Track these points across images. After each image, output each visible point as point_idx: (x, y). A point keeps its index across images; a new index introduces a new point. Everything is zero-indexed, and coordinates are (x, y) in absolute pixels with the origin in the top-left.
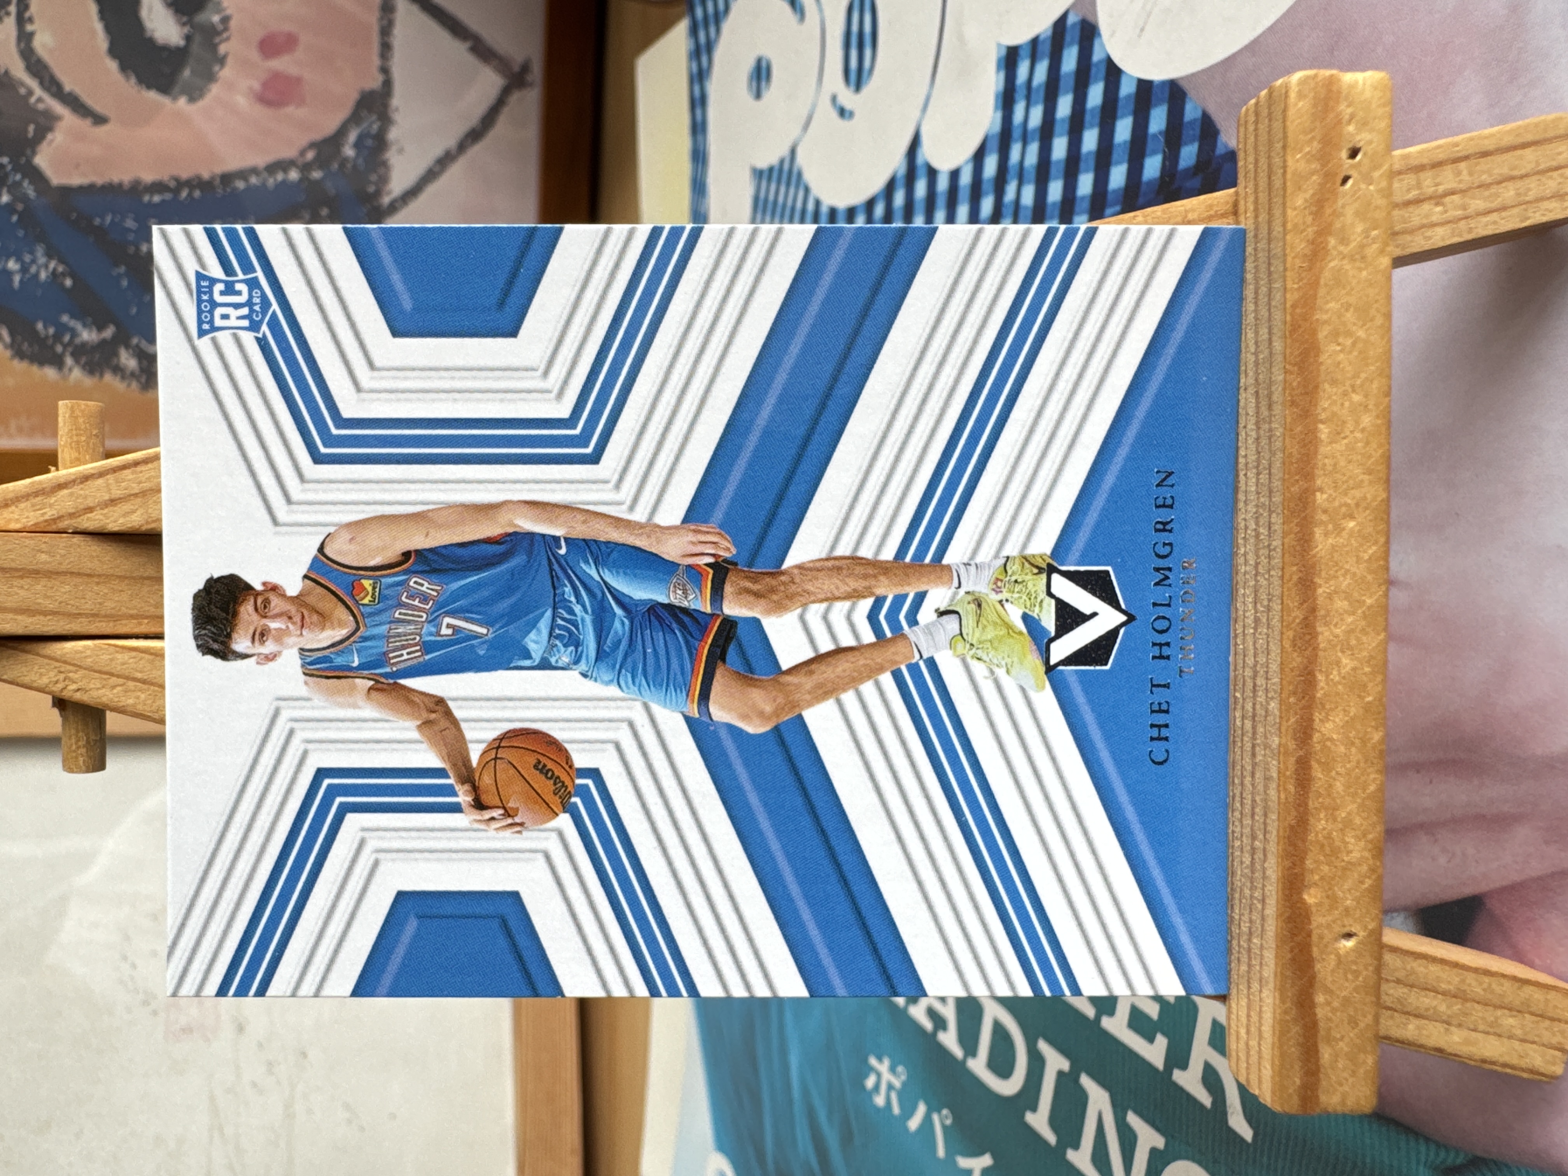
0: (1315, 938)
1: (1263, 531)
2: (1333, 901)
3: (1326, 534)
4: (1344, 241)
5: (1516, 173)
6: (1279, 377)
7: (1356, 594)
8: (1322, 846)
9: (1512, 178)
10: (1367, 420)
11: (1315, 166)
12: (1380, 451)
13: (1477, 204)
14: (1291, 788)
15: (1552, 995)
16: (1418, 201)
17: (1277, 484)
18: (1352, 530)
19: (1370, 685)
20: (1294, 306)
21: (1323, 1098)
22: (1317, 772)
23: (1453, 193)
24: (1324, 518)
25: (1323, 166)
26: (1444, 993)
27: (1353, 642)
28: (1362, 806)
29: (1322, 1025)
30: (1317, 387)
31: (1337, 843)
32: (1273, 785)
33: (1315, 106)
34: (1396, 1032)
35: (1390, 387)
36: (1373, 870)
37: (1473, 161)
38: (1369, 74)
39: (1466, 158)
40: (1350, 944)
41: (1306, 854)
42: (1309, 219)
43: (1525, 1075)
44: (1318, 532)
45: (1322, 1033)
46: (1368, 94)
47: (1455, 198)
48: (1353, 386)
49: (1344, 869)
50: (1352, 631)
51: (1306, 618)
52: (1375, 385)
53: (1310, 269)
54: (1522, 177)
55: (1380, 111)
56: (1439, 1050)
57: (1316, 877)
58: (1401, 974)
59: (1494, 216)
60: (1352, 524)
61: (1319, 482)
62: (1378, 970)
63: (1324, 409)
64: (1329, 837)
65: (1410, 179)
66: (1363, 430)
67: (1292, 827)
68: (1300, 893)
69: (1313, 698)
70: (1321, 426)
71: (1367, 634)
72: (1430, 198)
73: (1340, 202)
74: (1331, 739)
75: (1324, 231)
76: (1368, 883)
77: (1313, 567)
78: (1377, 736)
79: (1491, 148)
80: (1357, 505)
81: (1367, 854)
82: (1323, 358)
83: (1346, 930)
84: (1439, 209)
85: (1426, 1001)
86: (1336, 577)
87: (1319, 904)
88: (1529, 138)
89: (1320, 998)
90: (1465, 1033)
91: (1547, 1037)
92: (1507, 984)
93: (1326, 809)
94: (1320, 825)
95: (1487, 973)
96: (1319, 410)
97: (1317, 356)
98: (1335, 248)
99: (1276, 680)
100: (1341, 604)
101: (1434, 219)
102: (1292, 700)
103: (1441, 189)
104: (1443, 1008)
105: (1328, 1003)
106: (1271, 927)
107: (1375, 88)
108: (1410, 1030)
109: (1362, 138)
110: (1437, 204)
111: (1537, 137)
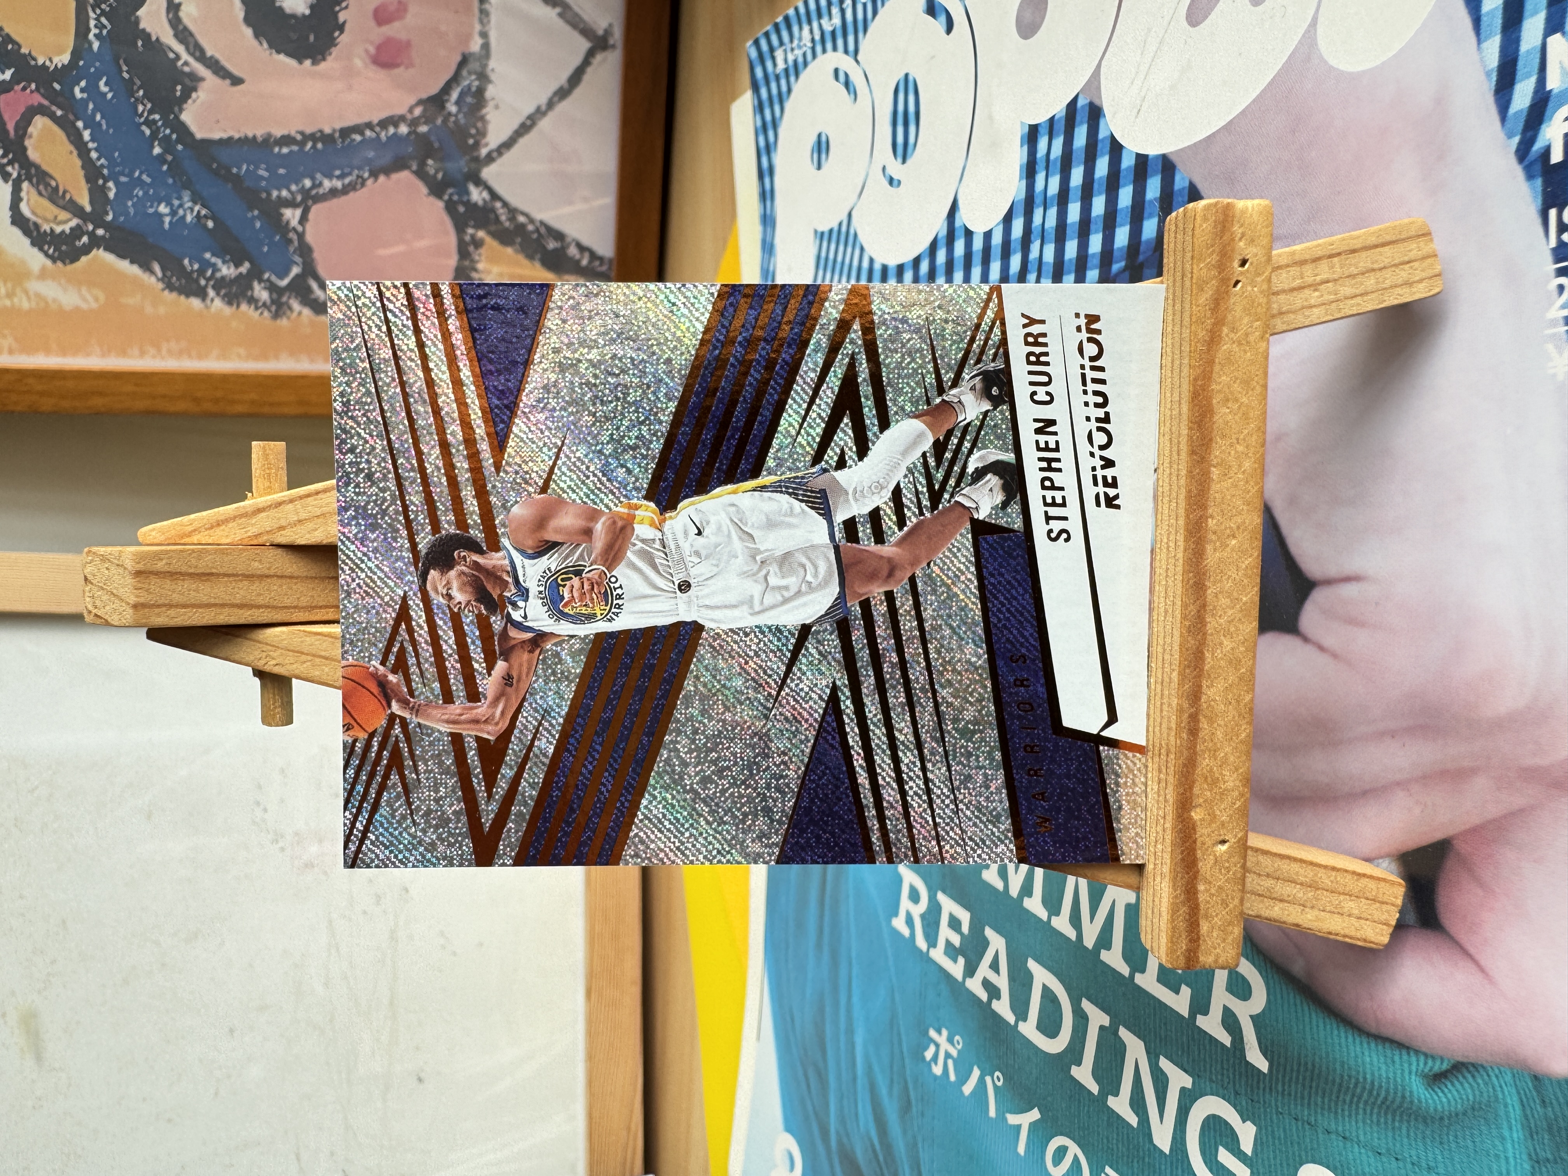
0: (1198, 844)
1: (1172, 544)
2: (1213, 817)
3: (1215, 550)
4: (1233, 330)
5: (1376, 266)
6: (1185, 432)
7: (1235, 594)
8: (1206, 778)
9: (1373, 270)
10: (1247, 465)
11: (1214, 272)
12: (1256, 488)
13: (1346, 290)
14: (1185, 736)
15: (1383, 884)
16: (1301, 288)
17: (1182, 512)
18: (1234, 546)
19: (1243, 661)
20: (1195, 380)
21: (1201, 958)
22: (1204, 724)
23: (1328, 282)
24: (1214, 537)
25: (1220, 273)
26: (1301, 884)
27: (1232, 629)
28: (1236, 748)
29: (1202, 906)
30: (1211, 440)
31: (1217, 775)
32: (1173, 733)
33: (1215, 227)
34: (1266, 913)
35: (1264, 440)
36: (1242, 795)
37: (1343, 257)
38: (1256, 202)
39: (1339, 254)
40: (1224, 848)
41: (1194, 782)
42: (1209, 313)
43: (1360, 943)
44: (1209, 548)
45: (1202, 912)
46: (1255, 217)
47: (1330, 284)
48: (1238, 439)
49: (1222, 794)
50: (1232, 621)
51: (1199, 611)
52: (1254, 437)
53: (1209, 350)
54: (1381, 269)
55: (1264, 231)
56: (1297, 925)
57: (1201, 800)
58: (1270, 870)
59: (1358, 300)
60: (1234, 542)
61: (1210, 511)
62: (1244, 866)
63: (1216, 457)
64: (1211, 770)
65: (1294, 271)
66: (1244, 472)
67: (1185, 765)
68: (1189, 811)
69: (1202, 670)
70: (1213, 469)
71: (1243, 623)
72: (1310, 286)
73: (1232, 301)
74: (1214, 700)
75: (1219, 323)
76: (1238, 804)
77: (1204, 574)
78: (1248, 698)
79: (1359, 246)
80: (1238, 528)
81: (1238, 783)
82: (1216, 418)
83: (1222, 838)
84: (1317, 294)
85: (1288, 890)
86: (1221, 581)
87: (1203, 820)
88: (1388, 238)
89: (1201, 887)
90: (1316, 912)
91: (1377, 915)
92: (1349, 877)
93: (1210, 751)
94: (1205, 763)
95: (1334, 869)
96: (1212, 457)
97: (1212, 416)
98: (1227, 335)
99: (1177, 656)
100: (1224, 601)
101: (1313, 302)
102: (1187, 671)
103: (1318, 278)
104: (1301, 895)
105: (1207, 890)
106: (1168, 837)
107: (1261, 213)
108: (1276, 911)
109: (1250, 252)
110: (1316, 290)
111: (1394, 238)
